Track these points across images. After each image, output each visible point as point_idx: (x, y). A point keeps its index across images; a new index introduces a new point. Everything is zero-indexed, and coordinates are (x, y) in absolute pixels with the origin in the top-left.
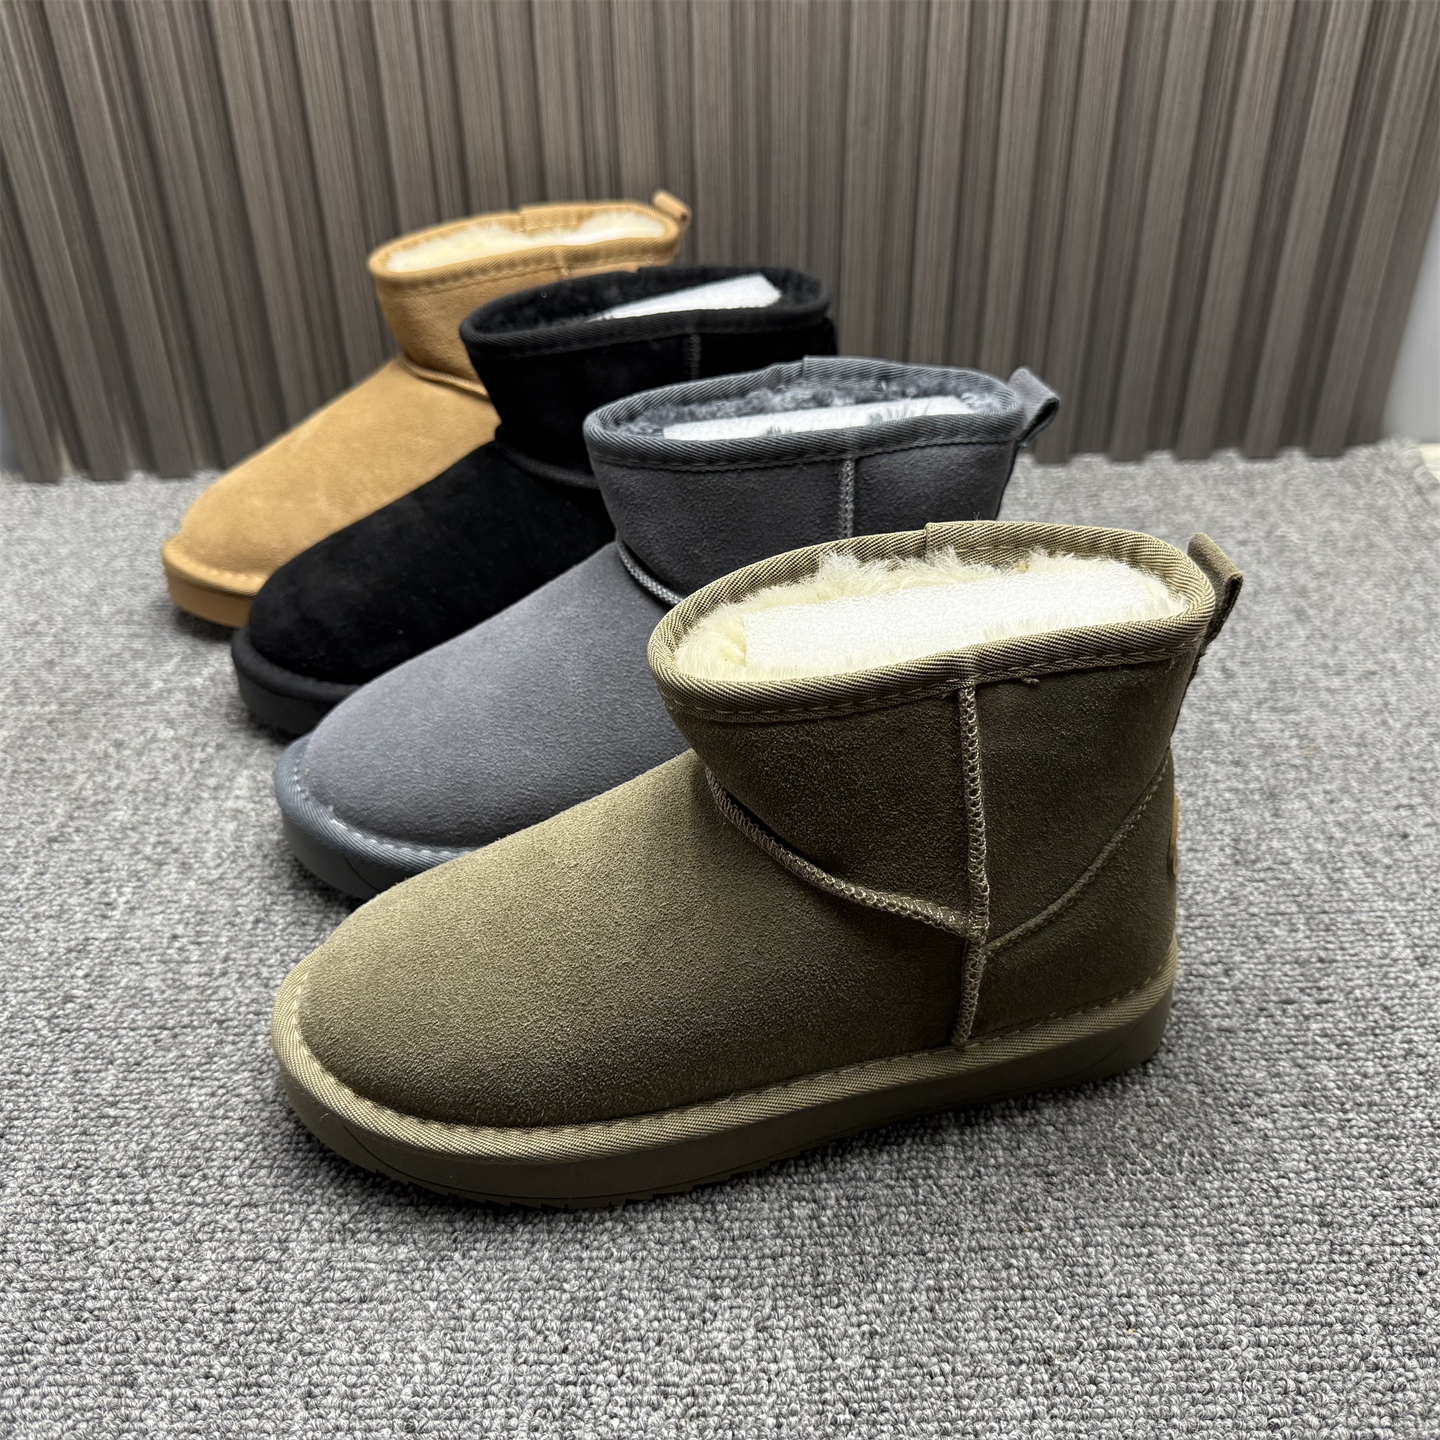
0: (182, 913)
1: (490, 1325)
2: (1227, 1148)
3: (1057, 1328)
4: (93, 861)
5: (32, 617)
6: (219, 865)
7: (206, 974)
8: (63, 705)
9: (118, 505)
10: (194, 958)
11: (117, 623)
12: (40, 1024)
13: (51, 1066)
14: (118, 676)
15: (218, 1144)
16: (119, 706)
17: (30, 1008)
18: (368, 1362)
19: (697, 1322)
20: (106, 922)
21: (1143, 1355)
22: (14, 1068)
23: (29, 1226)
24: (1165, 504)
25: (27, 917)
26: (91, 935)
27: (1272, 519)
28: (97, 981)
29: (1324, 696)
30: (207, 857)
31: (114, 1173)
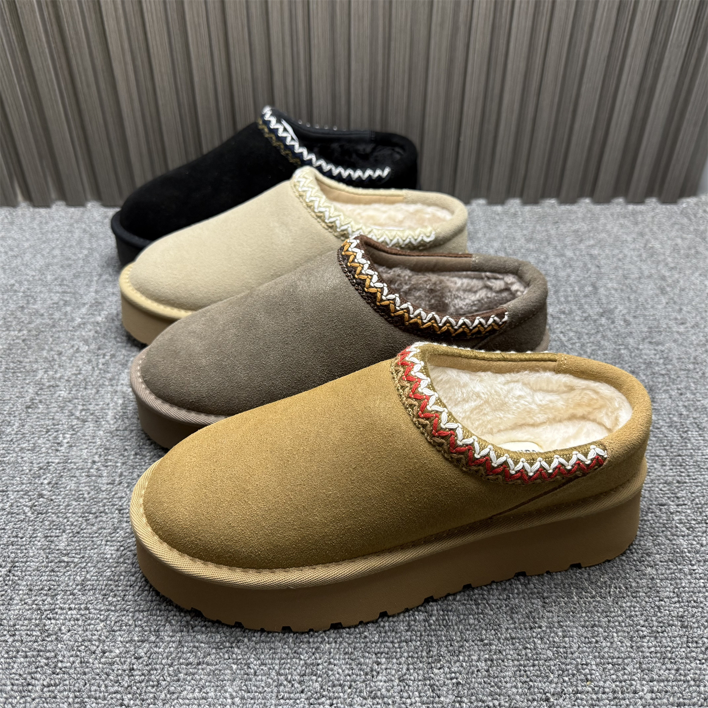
0: (97, 449)
1: (264, 678)
2: (634, 584)
3: (551, 682)
4: (49, 419)
5: (12, 282)
6: (115, 422)
7: (110, 483)
8: (30, 331)
9: (53, 219)
10: (105, 474)
11: (55, 285)
12: (27, 509)
13: (33, 534)
14: (57, 315)
15: (122, 577)
16: (59, 331)
17: (21, 500)
18: (203, 698)
19: (369, 677)
20: (58, 453)
21: (594, 697)
22: (14, 534)
23: (26, 622)
24: (593, 228)
25: (17, 449)
26: (50, 460)
27: (647, 237)
28: (55, 485)
29: (676, 336)
30: (109, 418)
31: (68, 593)
